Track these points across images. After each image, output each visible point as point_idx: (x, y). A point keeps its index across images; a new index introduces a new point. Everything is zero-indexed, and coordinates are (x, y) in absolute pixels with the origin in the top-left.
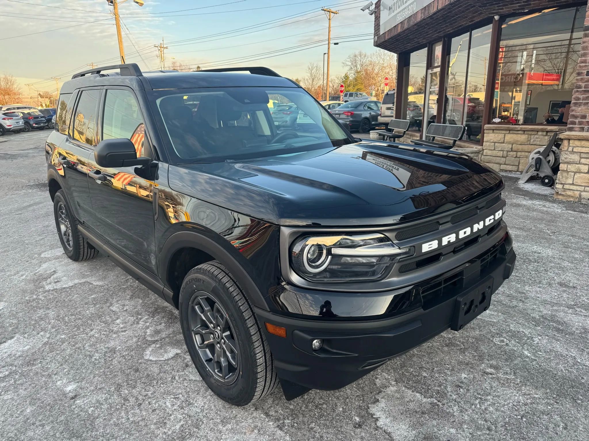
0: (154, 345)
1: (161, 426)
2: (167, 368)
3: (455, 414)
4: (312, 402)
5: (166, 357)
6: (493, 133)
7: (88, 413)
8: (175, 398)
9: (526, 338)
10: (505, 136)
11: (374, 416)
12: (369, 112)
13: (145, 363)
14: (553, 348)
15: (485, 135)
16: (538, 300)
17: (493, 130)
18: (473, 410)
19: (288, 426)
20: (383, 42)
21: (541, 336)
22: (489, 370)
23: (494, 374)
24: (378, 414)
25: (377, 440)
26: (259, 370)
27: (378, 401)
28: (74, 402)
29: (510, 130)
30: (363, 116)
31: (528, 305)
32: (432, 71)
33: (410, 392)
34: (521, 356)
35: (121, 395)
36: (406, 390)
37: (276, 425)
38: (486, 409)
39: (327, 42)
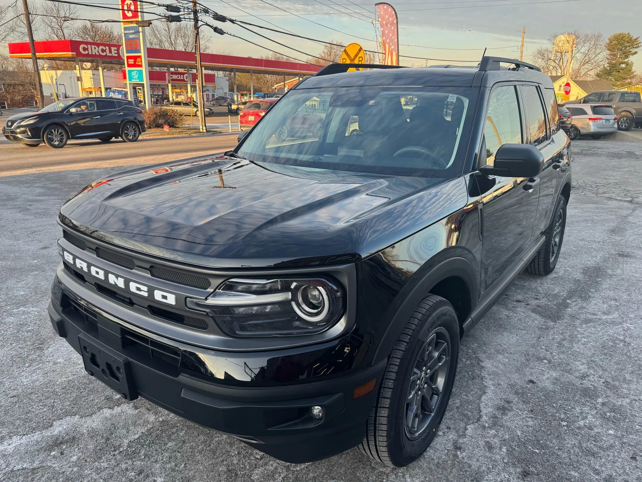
11: (116, 407)
24: (118, 409)
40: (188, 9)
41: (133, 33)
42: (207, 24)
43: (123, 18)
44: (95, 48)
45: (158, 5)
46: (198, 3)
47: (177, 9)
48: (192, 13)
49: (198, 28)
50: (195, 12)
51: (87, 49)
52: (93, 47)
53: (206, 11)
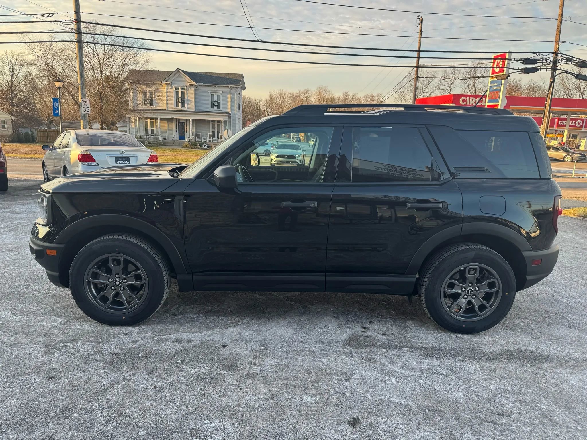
40: (547, 59)
41: (496, 86)
42: (567, 72)
43: (492, 74)
44: (473, 100)
45: (514, 60)
46: (560, 53)
47: (534, 61)
48: (551, 63)
49: (555, 76)
50: (555, 62)
51: (466, 101)
52: (471, 98)
53: (569, 59)
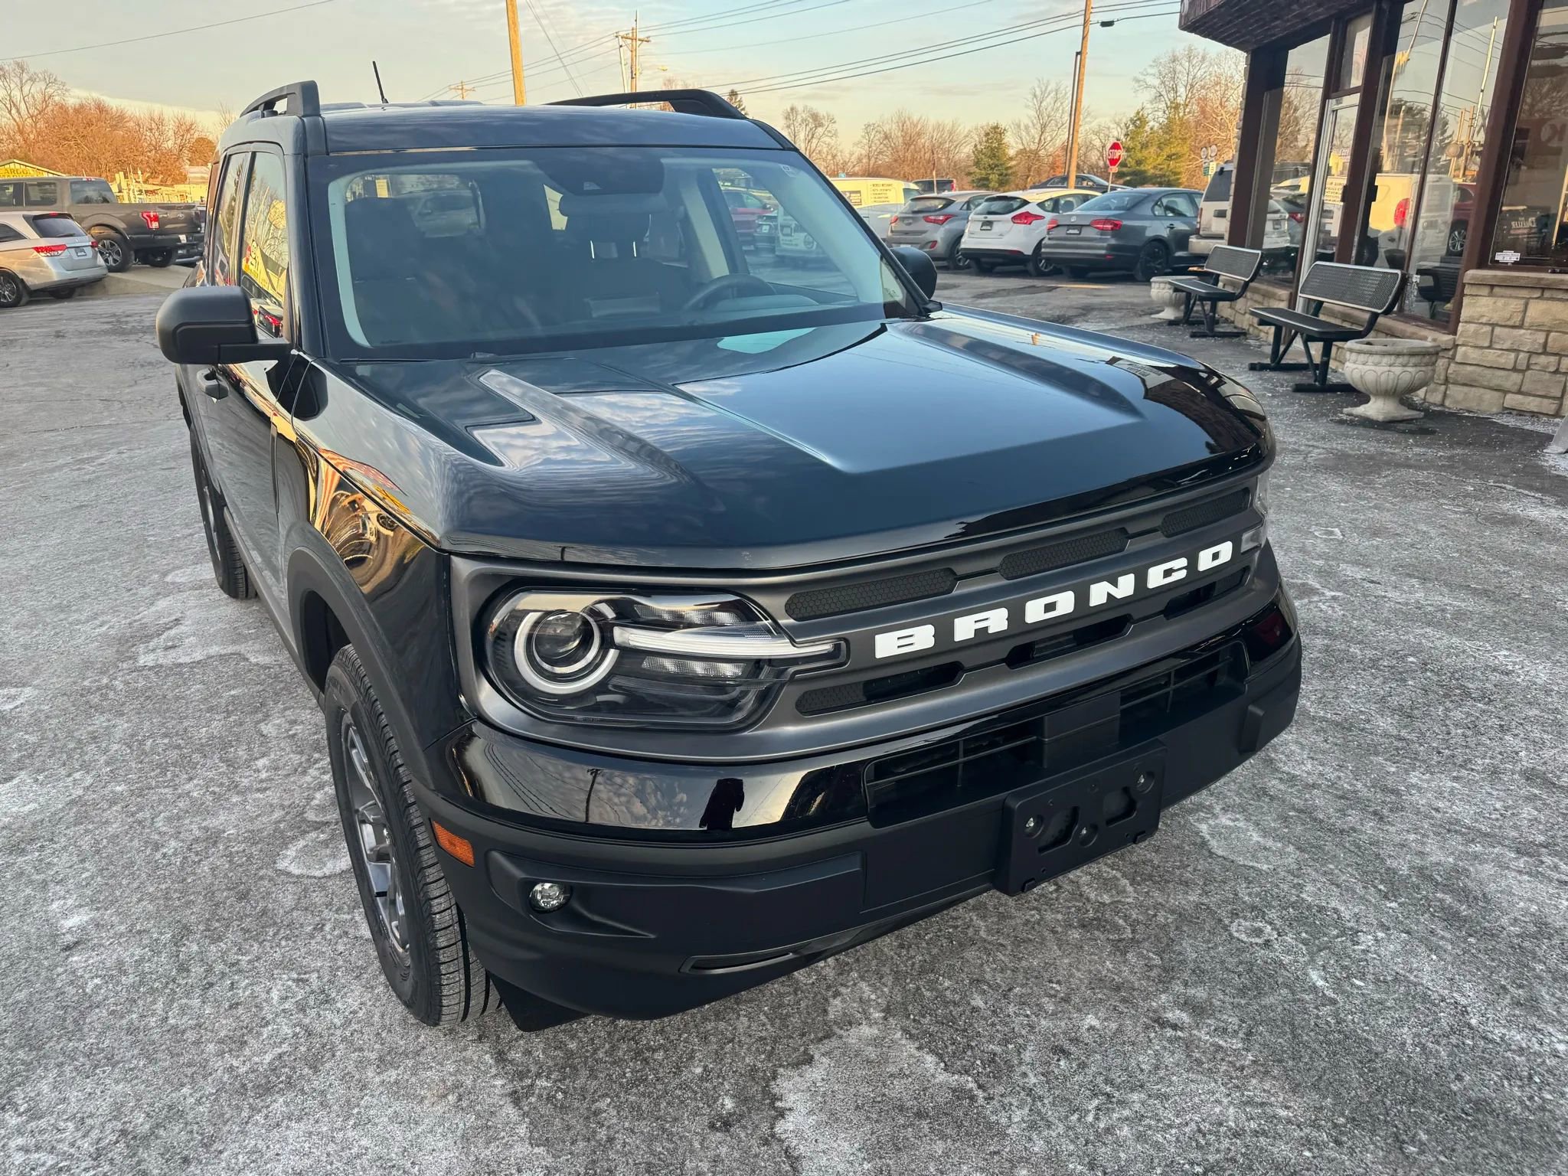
0: (313, 835)
1: (230, 1051)
2: (318, 898)
3: (1010, 1131)
4: (633, 1039)
5: (327, 871)
6: (1491, 295)
7: (84, 991)
8: (297, 981)
9: (1335, 932)
10: (1526, 305)
11: (778, 1104)
12: (1168, 223)
13: (271, 879)
14: (1411, 971)
15: (1466, 300)
16: (1432, 818)
17: (1492, 286)
18: (1069, 1128)
19: (540, 1096)
20: (1204, 17)
21: (1388, 929)
22: (1174, 1015)
23: (1182, 1029)
24: (791, 1100)
25: (754, 1172)
26: (442, 942)
27: (809, 1060)
28: (67, 957)
29: (1543, 289)
30: (1149, 233)
31: (1392, 829)
32: (1338, 103)
33: (911, 1047)
34: (1297, 984)
35: (178, 956)
36: (904, 1042)
37: (509, 1088)
38: (1108, 1130)
39: (1081, 20)
